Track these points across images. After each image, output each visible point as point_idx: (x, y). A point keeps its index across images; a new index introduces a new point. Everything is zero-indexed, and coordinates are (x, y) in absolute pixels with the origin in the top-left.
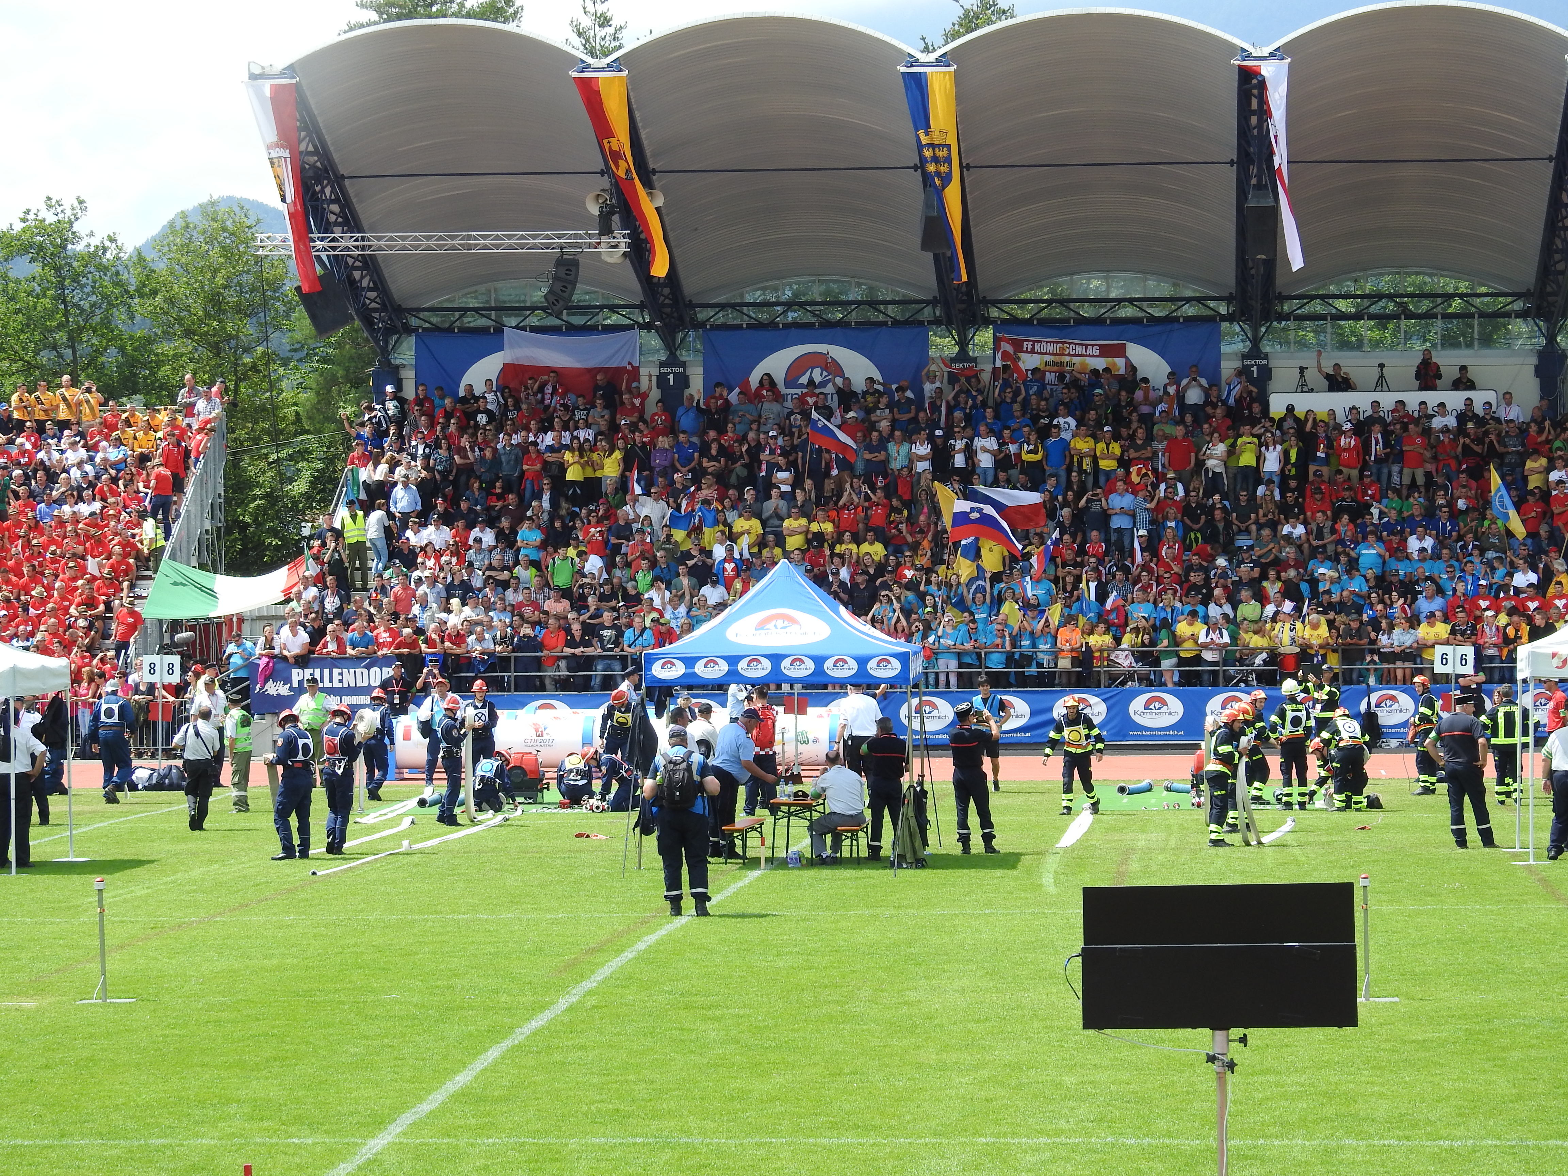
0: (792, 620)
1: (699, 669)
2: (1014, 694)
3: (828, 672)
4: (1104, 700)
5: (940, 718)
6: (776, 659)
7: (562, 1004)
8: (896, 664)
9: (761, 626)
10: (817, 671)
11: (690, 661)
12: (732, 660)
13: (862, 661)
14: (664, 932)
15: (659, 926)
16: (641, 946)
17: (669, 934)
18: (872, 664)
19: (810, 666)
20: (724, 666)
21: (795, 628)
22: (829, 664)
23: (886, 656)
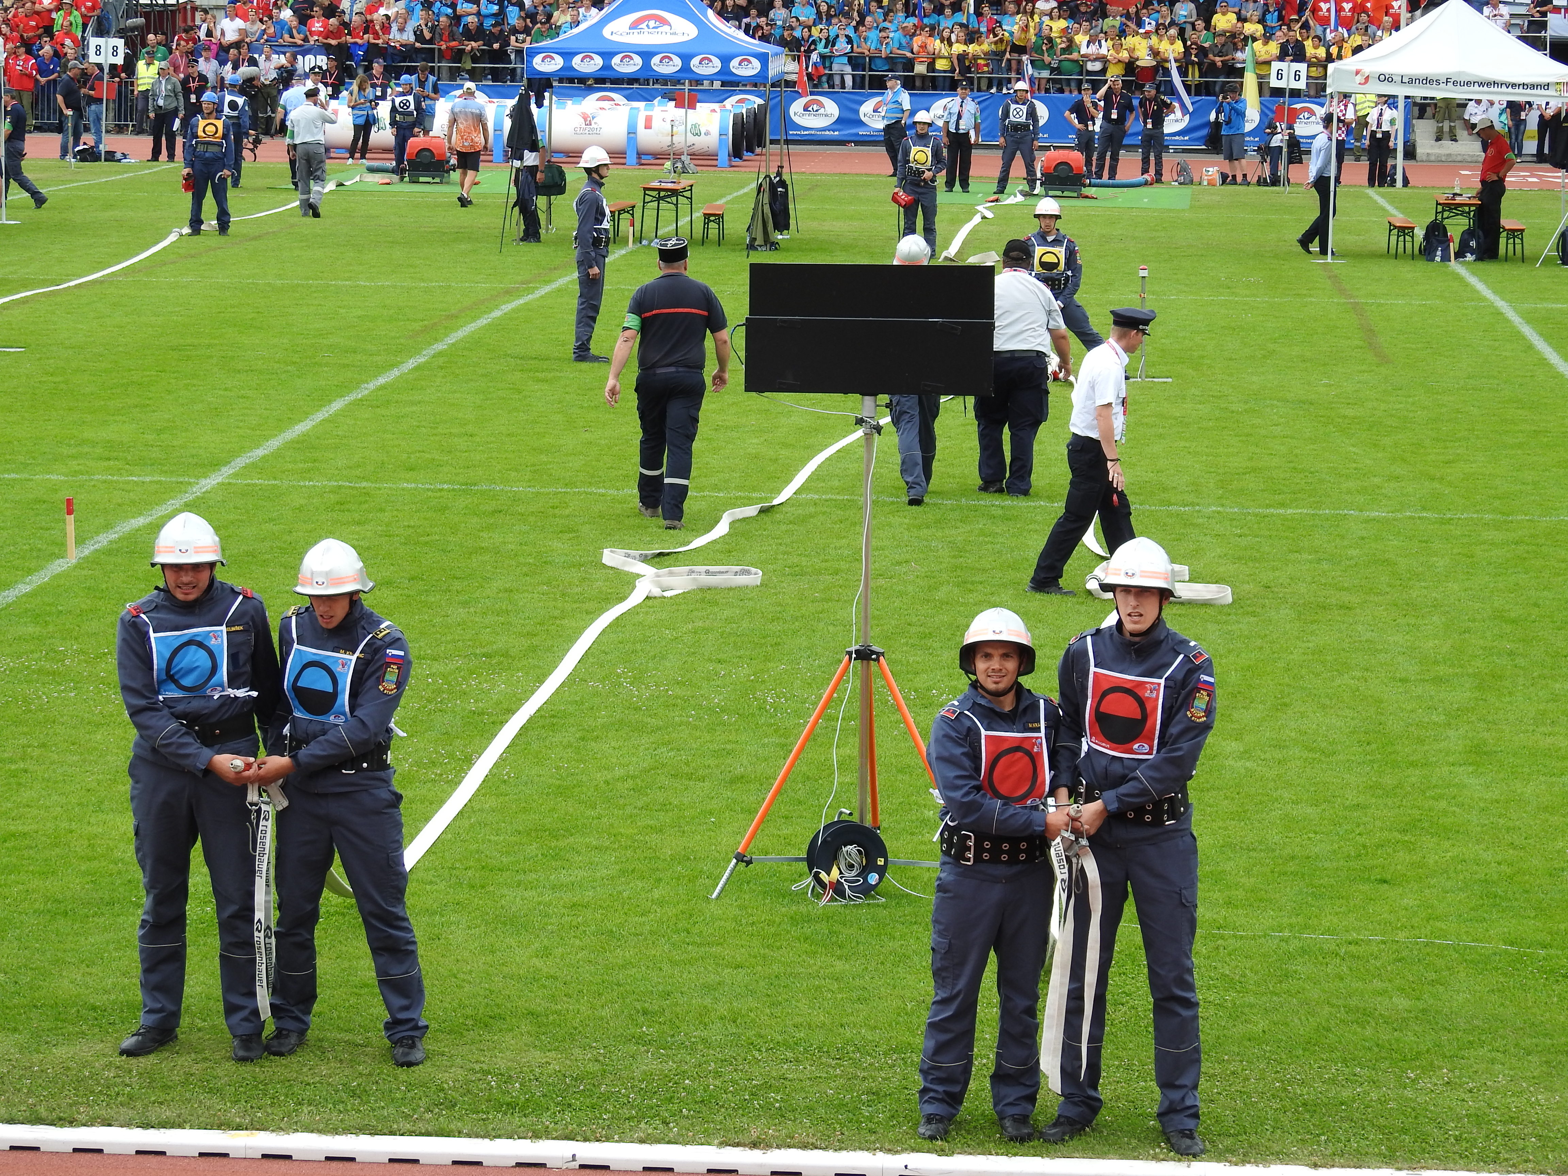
0: (664, 22)
1: (576, 62)
3: (694, 69)
5: (826, 115)
6: (647, 55)
7: (411, 364)
8: (756, 65)
9: (634, 25)
10: (686, 68)
11: (568, 55)
12: (607, 56)
13: (726, 60)
14: (522, 301)
15: (520, 297)
16: (497, 314)
17: (526, 304)
18: (734, 63)
19: (677, 63)
20: (599, 61)
21: (666, 28)
22: (695, 61)
23: (746, 56)
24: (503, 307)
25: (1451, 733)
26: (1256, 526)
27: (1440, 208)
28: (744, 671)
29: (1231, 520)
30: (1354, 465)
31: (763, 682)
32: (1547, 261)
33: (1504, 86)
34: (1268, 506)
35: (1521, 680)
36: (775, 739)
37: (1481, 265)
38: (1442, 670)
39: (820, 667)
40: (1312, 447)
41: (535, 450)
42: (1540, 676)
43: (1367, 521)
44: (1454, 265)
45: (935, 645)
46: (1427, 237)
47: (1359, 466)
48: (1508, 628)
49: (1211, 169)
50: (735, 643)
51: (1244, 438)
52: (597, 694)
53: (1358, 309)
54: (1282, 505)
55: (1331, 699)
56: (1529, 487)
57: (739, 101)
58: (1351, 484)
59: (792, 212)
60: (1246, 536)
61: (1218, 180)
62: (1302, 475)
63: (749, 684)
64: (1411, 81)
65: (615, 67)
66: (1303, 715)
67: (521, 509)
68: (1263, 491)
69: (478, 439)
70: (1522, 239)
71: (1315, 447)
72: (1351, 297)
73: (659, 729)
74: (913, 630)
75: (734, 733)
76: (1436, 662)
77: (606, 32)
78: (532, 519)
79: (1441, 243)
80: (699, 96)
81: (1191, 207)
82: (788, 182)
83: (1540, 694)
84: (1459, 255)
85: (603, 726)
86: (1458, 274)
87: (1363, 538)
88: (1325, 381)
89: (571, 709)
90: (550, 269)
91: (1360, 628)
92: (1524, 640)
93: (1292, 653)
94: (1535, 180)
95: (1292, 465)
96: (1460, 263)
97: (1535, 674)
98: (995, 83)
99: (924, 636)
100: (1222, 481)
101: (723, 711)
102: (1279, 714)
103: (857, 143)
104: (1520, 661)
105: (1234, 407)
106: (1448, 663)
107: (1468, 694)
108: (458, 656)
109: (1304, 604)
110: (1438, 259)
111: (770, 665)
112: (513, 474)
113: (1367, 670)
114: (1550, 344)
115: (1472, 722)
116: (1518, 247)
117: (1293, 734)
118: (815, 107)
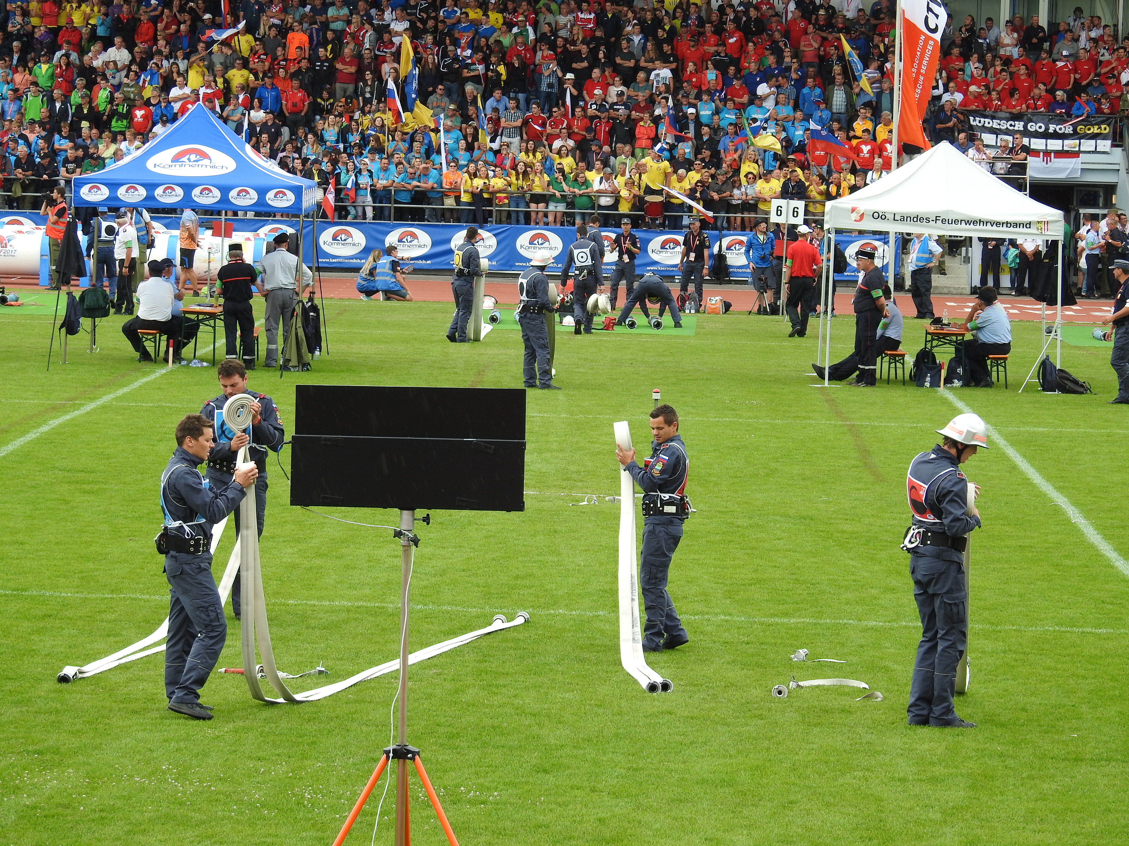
0: (204, 155)
1: (121, 192)
2: (419, 226)
3: (232, 200)
4: (495, 235)
5: (354, 245)
6: (188, 186)
8: (291, 197)
9: (176, 159)
10: (224, 199)
11: (113, 186)
12: (151, 187)
13: (262, 192)
14: (68, 417)
15: (66, 412)
16: (45, 428)
17: (73, 419)
18: (270, 195)
19: (216, 194)
20: (142, 192)
21: (206, 162)
22: (233, 193)
23: (281, 189)
24: (51, 422)
25: (947, 830)
26: (761, 634)
27: (929, 337)
28: (282, 769)
29: (739, 628)
30: (853, 577)
31: (301, 778)
32: (1029, 389)
33: (989, 224)
34: (773, 615)
35: (1011, 780)
36: (313, 833)
37: (968, 391)
38: (939, 770)
39: (354, 764)
40: (813, 560)
41: (82, 557)
42: (1029, 777)
43: (866, 630)
44: (942, 390)
45: (462, 744)
46: (916, 364)
47: (858, 578)
48: (998, 732)
49: (715, 298)
50: (274, 742)
51: (749, 551)
52: (143, 789)
53: (854, 431)
54: (786, 614)
55: (834, 797)
56: (1016, 599)
57: (271, 231)
58: (850, 596)
59: (323, 335)
60: (752, 643)
61: (721, 308)
62: (804, 586)
63: (287, 781)
64: (904, 219)
65: (158, 198)
66: (808, 812)
67: (69, 613)
68: (767, 601)
69: (28, 547)
70: (1005, 367)
71: (815, 560)
72: (847, 419)
73: (203, 822)
74: (441, 730)
75: (274, 827)
76: (933, 764)
77: (150, 164)
78: (80, 623)
79: (930, 369)
80: (235, 225)
81: (697, 334)
82: (320, 307)
83: (1030, 793)
84: (948, 380)
85: (150, 820)
86: (946, 399)
87: (862, 646)
88: (824, 498)
89: (119, 804)
90: (95, 387)
91: (859, 730)
92: (1013, 743)
93: (797, 754)
94: (1016, 311)
95: (794, 577)
96: (949, 388)
97: (1025, 775)
98: (514, 216)
99: (452, 736)
100: (729, 591)
101: (263, 806)
102: (787, 812)
104: (1010, 762)
105: (740, 522)
106: (943, 764)
107: (962, 793)
108: (12, 753)
109: (808, 707)
110: (927, 384)
111: (307, 763)
112: (62, 580)
113: (868, 770)
114: (1032, 465)
115: (967, 820)
116: (1002, 374)
117: (800, 830)
118: (343, 237)
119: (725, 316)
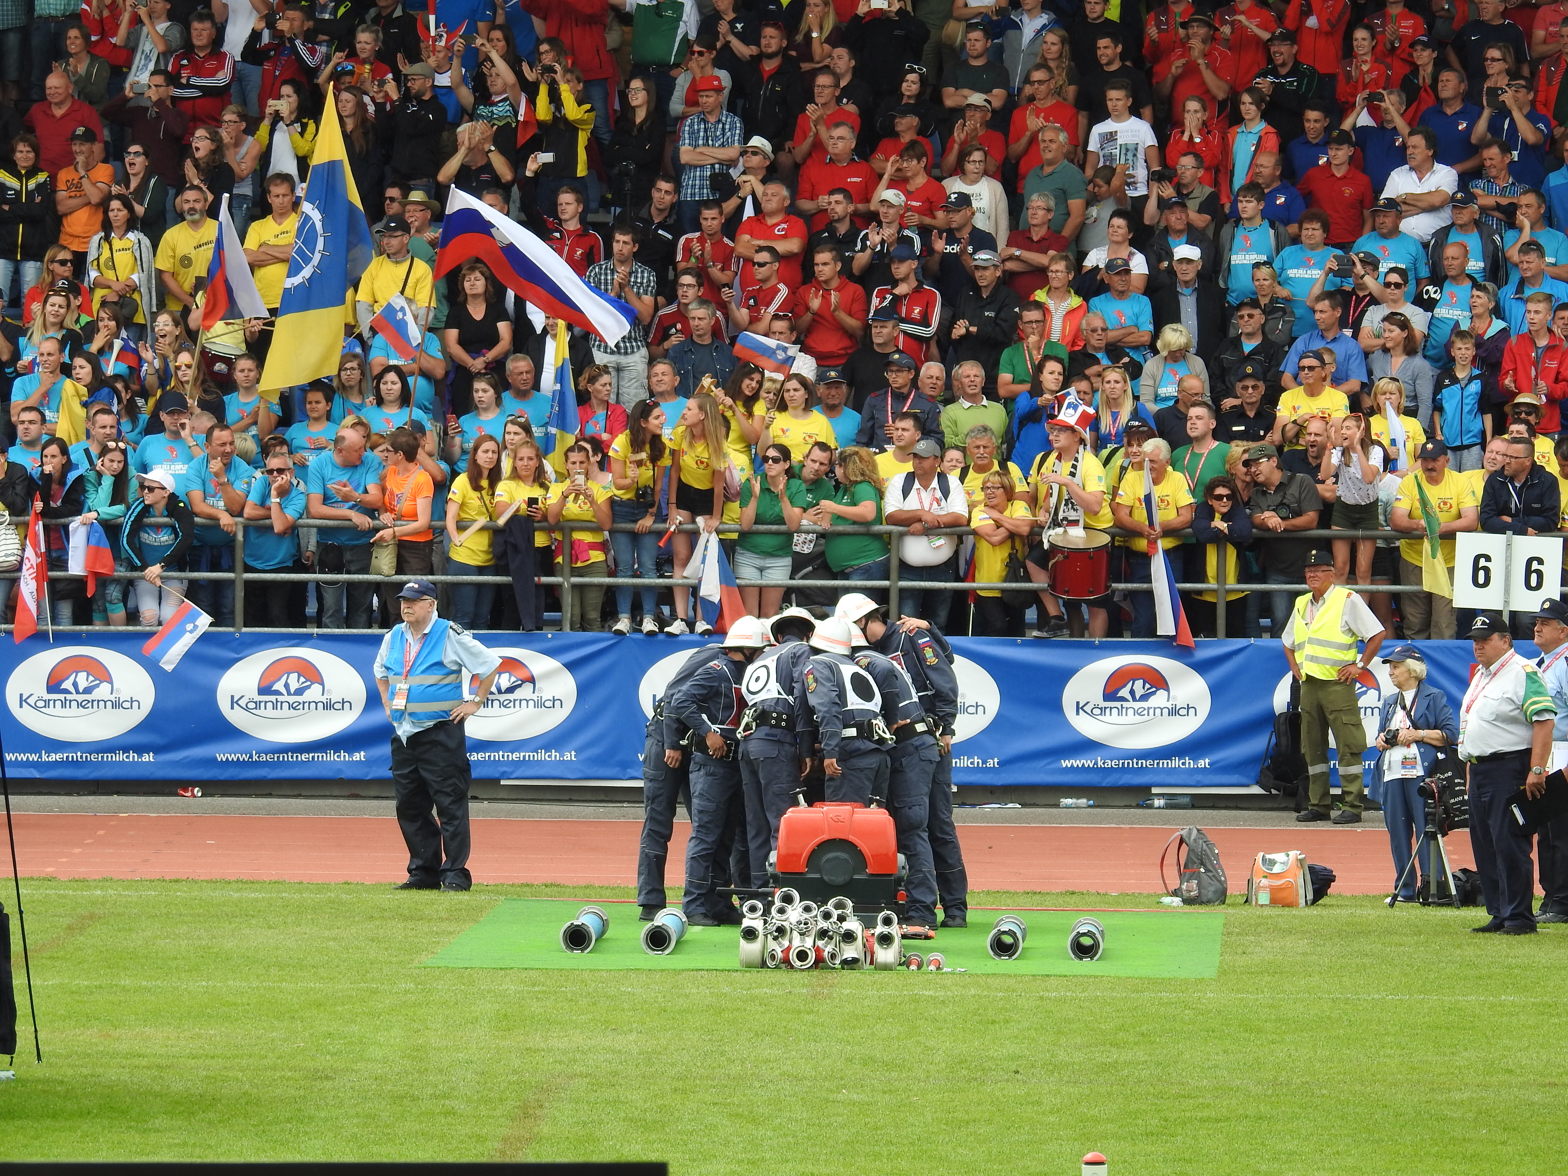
5: (117, 705)
49: (1280, 857)
61: (1302, 887)
81: (1223, 971)
98: (624, 604)
103: (211, 787)
118: (83, 680)
119: (1314, 911)
